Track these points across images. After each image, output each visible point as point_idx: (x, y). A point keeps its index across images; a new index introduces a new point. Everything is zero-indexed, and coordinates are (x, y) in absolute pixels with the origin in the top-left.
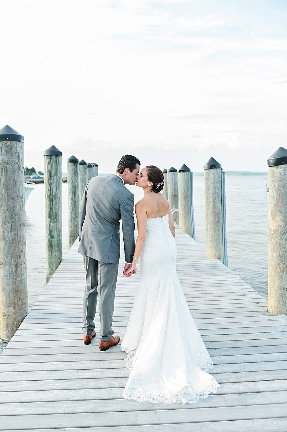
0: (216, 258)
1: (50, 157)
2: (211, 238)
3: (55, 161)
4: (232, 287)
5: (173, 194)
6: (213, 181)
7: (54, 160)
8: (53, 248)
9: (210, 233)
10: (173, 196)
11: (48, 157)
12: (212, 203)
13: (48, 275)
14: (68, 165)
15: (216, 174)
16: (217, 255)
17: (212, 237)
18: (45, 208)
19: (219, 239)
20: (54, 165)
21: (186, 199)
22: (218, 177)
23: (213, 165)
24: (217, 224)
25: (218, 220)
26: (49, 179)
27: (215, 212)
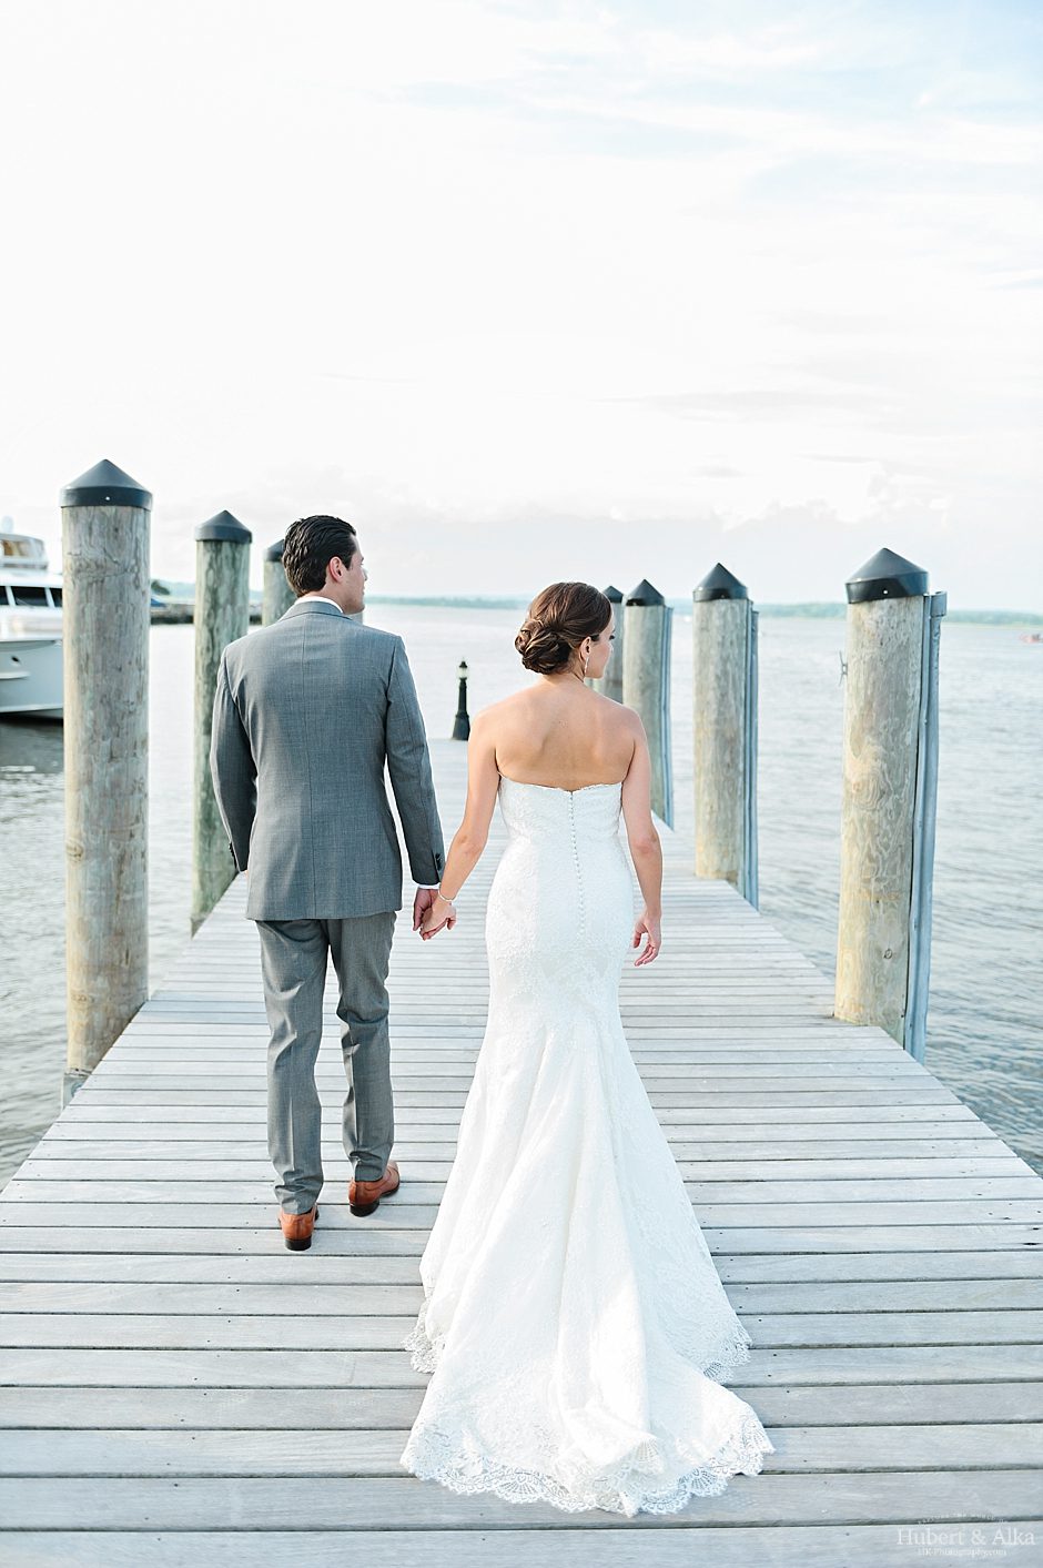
0: (722, 878)
1: (216, 546)
2: (707, 817)
3: (230, 561)
4: (750, 957)
5: (611, 675)
6: (720, 639)
7: (227, 557)
8: (215, 828)
9: (706, 799)
10: (611, 684)
11: (209, 545)
12: (714, 706)
13: (198, 911)
14: (266, 570)
15: (729, 617)
16: (725, 869)
17: (711, 813)
18: (196, 704)
19: (733, 820)
20: (227, 572)
21: (648, 693)
22: (736, 625)
23: (723, 587)
24: (728, 771)
25: (732, 760)
26: (209, 615)
27: (723, 736)
